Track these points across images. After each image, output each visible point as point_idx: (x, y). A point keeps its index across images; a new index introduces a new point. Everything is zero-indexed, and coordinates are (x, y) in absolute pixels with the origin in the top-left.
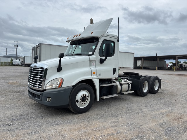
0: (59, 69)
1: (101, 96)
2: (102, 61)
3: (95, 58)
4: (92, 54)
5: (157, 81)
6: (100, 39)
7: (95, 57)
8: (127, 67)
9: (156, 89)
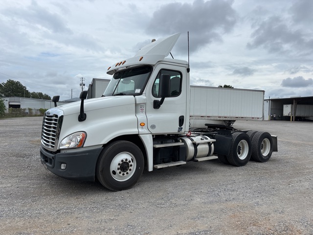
0: (82, 117)
1: (155, 163)
2: (157, 105)
3: (145, 100)
4: (141, 94)
5: (266, 140)
6: (154, 68)
7: (145, 97)
8: (250, 116)
9: (265, 154)
